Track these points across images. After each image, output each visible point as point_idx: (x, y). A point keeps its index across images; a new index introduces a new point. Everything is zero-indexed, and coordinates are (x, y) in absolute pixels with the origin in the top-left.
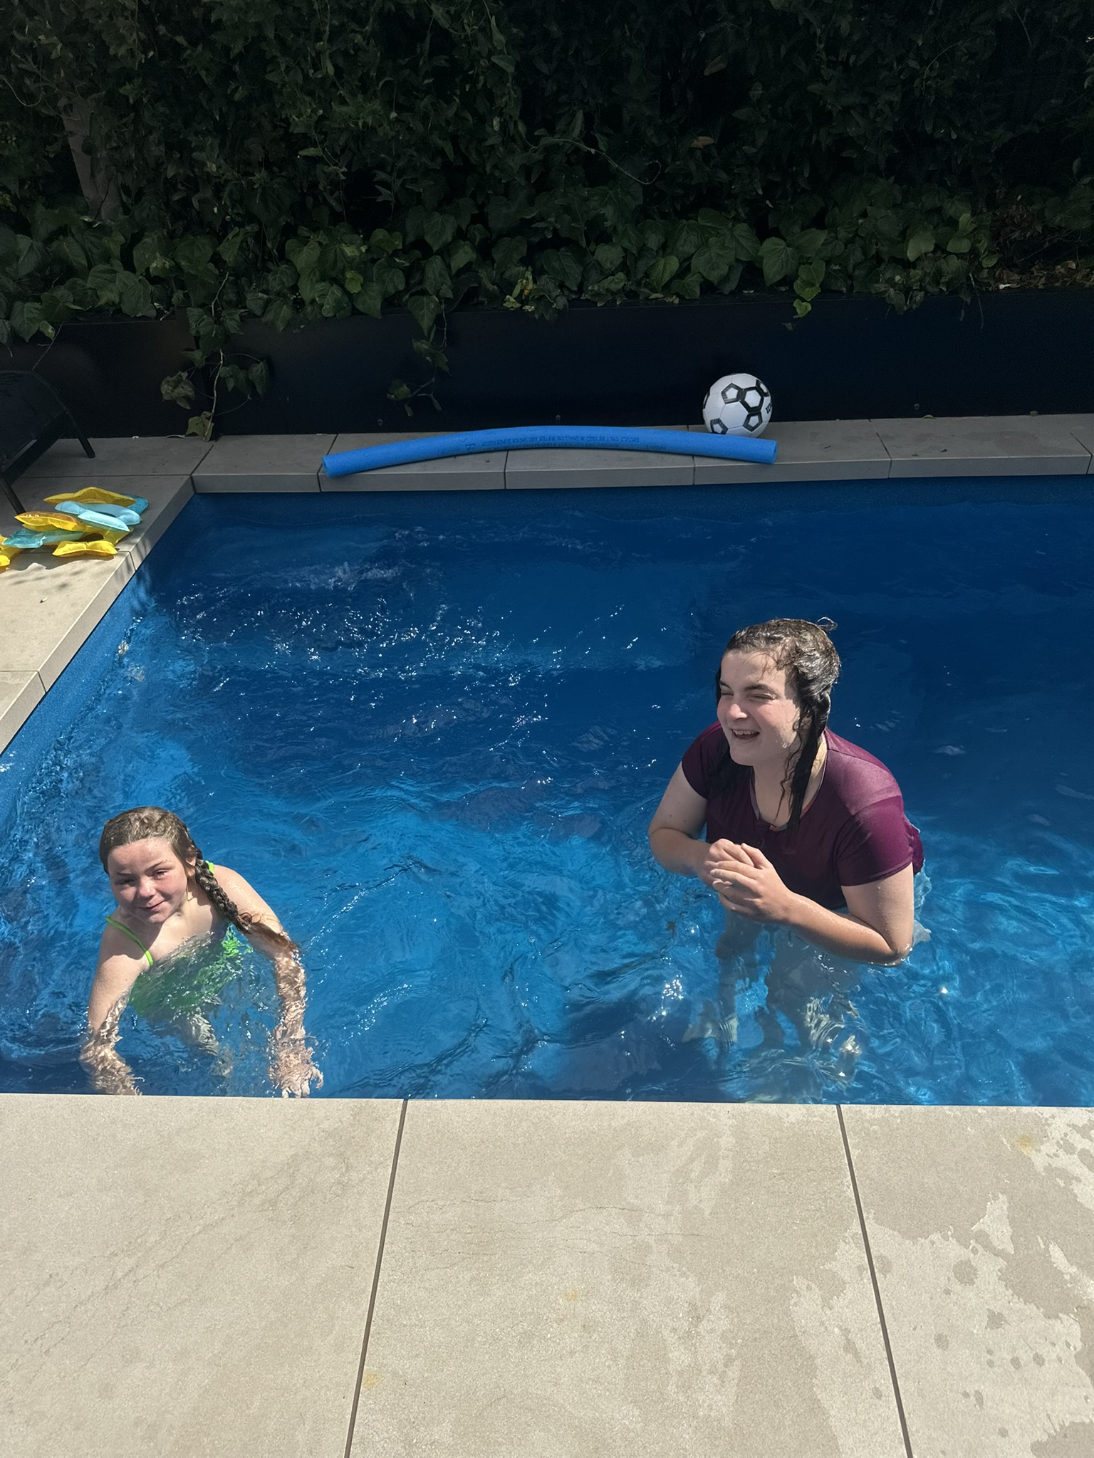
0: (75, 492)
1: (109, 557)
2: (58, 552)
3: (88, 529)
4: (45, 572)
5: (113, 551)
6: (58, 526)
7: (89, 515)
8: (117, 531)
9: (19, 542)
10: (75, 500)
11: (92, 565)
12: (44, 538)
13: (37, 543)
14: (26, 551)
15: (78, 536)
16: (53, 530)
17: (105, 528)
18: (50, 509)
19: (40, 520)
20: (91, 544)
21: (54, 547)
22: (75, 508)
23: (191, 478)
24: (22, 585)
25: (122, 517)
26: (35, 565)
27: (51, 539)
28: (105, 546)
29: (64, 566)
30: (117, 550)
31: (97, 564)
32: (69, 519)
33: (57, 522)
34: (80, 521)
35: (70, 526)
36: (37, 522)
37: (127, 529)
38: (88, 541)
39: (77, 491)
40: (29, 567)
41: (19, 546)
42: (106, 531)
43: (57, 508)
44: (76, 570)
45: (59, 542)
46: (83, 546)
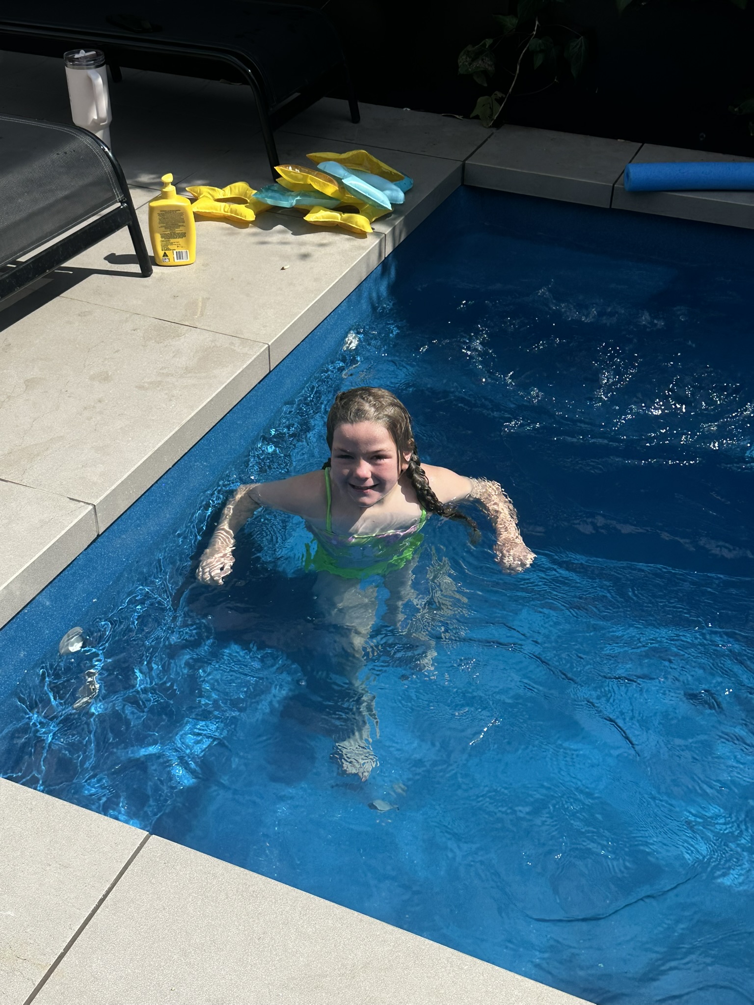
0: (341, 153)
1: (362, 235)
2: (309, 218)
3: (348, 198)
4: (289, 237)
5: (368, 229)
6: (316, 187)
7: (353, 181)
8: (377, 206)
9: (271, 197)
10: (341, 162)
11: (341, 241)
12: (298, 198)
13: (288, 203)
14: (275, 209)
15: (334, 203)
16: (308, 191)
17: (366, 200)
18: (312, 166)
19: (300, 176)
20: (346, 215)
21: (306, 212)
22: (340, 172)
23: (463, 166)
24: (264, 246)
25: (388, 192)
26: (280, 227)
27: (307, 201)
28: (361, 221)
29: (312, 235)
30: (373, 229)
31: (348, 239)
32: (331, 181)
33: (316, 183)
34: (343, 188)
35: (330, 190)
36: (295, 178)
37: (389, 207)
38: (344, 212)
39: (345, 152)
40: (274, 228)
41: (270, 202)
42: (365, 204)
43: (321, 166)
44: (325, 241)
45: (312, 206)
46: (337, 217)
